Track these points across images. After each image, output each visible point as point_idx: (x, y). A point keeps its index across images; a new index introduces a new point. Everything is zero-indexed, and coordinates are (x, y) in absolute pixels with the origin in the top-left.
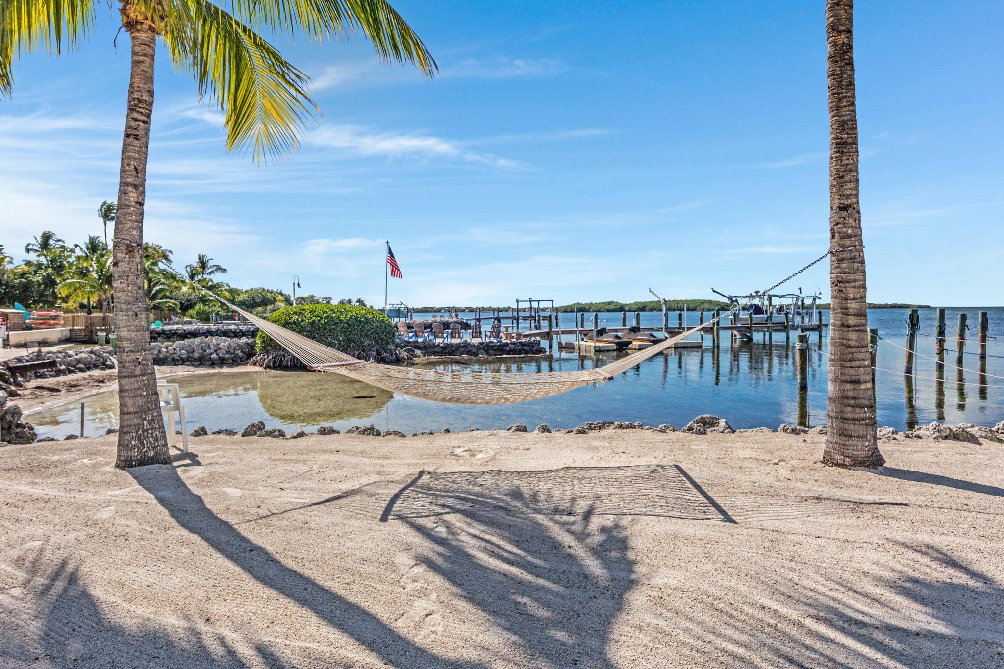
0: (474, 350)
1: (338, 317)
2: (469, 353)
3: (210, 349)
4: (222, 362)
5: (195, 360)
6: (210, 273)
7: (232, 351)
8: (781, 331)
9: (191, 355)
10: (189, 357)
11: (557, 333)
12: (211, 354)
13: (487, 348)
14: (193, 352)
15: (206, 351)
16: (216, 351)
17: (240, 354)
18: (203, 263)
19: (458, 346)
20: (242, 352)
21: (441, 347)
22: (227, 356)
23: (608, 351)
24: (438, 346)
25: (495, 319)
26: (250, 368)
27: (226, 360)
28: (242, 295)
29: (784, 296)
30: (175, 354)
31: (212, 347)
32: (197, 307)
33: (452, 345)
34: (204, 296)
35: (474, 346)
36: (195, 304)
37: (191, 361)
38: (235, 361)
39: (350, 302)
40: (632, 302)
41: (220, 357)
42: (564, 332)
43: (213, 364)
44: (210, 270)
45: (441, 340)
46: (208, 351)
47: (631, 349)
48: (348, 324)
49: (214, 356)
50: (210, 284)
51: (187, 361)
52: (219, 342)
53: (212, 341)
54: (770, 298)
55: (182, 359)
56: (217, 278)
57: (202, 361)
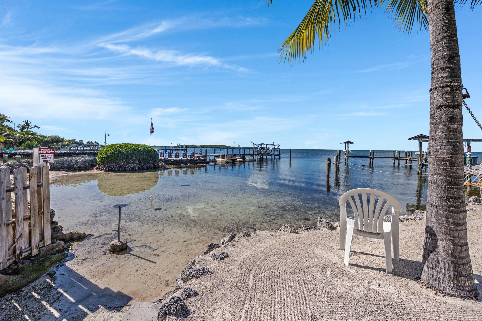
0: (185, 162)
1: (138, 149)
2: (183, 163)
3: (72, 163)
4: (79, 169)
5: (65, 168)
6: (31, 128)
7: (83, 163)
8: (270, 156)
9: (63, 166)
10: (62, 167)
11: (208, 156)
12: (74, 165)
13: (190, 161)
14: (64, 164)
15: (70, 164)
16: (76, 164)
17: (88, 165)
18: (28, 124)
19: (179, 161)
20: (88, 164)
21: (172, 161)
22: (81, 166)
23: (230, 162)
24: (171, 161)
25: (164, 150)
26: (94, 172)
27: (82, 168)
28: (47, 138)
29: (270, 145)
30: (54, 165)
31: (73, 162)
32: (26, 143)
33: (176, 160)
34: (30, 138)
35: (185, 161)
36: (25, 141)
37: (63, 169)
38: (86, 169)
39: (91, 142)
40: (199, 145)
41: (78, 166)
42: (210, 156)
43: (75, 170)
44: (31, 127)
45: (171, 158)
46: (72, 164)
47: (236, 162)
48: (142, 152)
49: (75, 166)
50: (31, 133)
51: (61, 169)
52: (77, 159)
53: (73, 159)
54: (267, 145)
55: (58, 168)
56: (35, 130)
57: (69, 168)
